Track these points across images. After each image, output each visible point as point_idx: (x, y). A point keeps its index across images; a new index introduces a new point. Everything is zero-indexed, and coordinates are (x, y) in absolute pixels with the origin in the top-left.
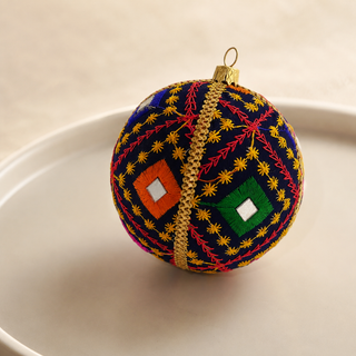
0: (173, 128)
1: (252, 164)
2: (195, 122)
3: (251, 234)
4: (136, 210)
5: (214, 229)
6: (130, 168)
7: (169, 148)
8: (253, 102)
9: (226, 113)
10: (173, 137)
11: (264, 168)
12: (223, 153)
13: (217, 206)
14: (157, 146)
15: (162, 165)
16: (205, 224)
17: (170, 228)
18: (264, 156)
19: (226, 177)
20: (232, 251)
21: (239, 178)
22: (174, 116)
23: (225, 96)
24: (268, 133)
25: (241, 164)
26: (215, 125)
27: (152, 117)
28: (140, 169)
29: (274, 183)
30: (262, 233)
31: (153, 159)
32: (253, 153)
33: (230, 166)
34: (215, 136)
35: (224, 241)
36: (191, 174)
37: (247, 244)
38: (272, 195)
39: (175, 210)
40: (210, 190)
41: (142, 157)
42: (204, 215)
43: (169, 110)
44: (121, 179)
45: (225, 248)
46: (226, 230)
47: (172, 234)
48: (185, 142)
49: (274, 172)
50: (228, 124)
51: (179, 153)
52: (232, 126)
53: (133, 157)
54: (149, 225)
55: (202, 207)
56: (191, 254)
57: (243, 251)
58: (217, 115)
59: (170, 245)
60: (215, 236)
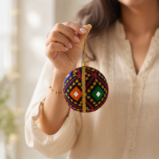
0: (77, 79)
1: (97, 83)
2: (81, 76)
3: (100, 100)
4: (72, 100)
5: (92, 100)
6: (68, 91)
7: (77, 84)
8: (93, 69)
9: (88, 73)
10: (77, 81)
11: (100, 84)
12: (90, 82)
13: (91, 94)
14: (74, 84)
15: (76, 88)
16: (89, 100)
17: (81, 102)
18: (99, 81)
19: (92, 87)
20: (96, 105)
21: (95, 87)
22: (76, 76)
23: (86, 69)
24: (98, 75)
25: (95, 84)
26: (86, 76)
27: (71, 78)
28: (71, 90)
29: (103, 87)
30: (103, 99)
31: (73, 87)
32: (97, 80)
33: (93, 85)
34: (87, 78)
35: (94, 103)
36: (84, 88)
37: (100, 103)
38: (103, 90)
39: (81, 98)
40: (89, 91)
41: (71, 87)
42: (89, 97)
43: (74, 75)
44: (66, 94)
45: (95, 105)
46: (95, 100)
47: (82, 104)
48: (80, 81)
49: (102, 84)
50: (89, 75)
51: (79, 84)
53: (68, 88)
54: (75, 103)
56: (87, 108)
57: (99, 105)
58: (86, 73)
59: (82, 107)
60: (92, 102)
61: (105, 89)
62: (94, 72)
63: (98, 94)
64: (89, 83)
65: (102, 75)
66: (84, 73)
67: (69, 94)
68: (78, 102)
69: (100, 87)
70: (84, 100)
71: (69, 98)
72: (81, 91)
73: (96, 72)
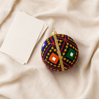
3: (74, 59)
4: (51, 64)
13: (66, 56)
20: (72, 63)
26: (59, 42)
28: (49, 56)
30: (76, 57)
37: (74, 61)
38: (74, 50)
39: (59, 61)
47: (60, 65)
48: (55, 48)
49: (73, 46)
51: (55, 50)
52: (62, 41)
53: (47, 55)
54: (55, 66)
55: (64, 58)
56: (65, 68)
57: (74, 63)
58: (58, 40)
59: (60, 68)
60: (68, 62)
61: (76, 49)
62: (64, 38)
63: (72, 54)
64: (62, 48)
65: (70, 38)
66: (56, 40)
67: (48, 60)
68: (57, 65)
69: (72, 48)
70: (61, 62)
71: (48, 62)
72: (58, 55)
73: (65, 37)
